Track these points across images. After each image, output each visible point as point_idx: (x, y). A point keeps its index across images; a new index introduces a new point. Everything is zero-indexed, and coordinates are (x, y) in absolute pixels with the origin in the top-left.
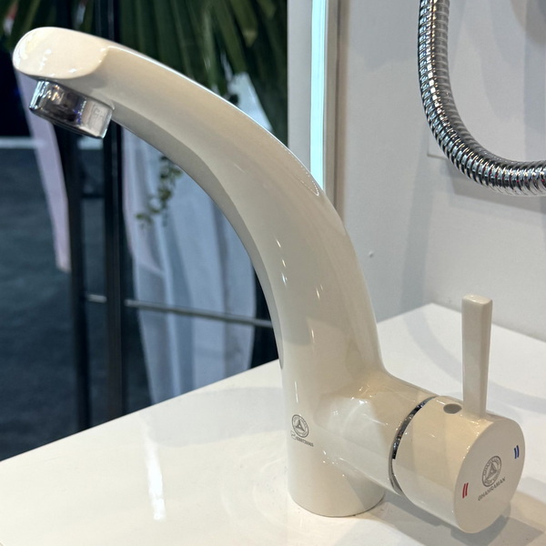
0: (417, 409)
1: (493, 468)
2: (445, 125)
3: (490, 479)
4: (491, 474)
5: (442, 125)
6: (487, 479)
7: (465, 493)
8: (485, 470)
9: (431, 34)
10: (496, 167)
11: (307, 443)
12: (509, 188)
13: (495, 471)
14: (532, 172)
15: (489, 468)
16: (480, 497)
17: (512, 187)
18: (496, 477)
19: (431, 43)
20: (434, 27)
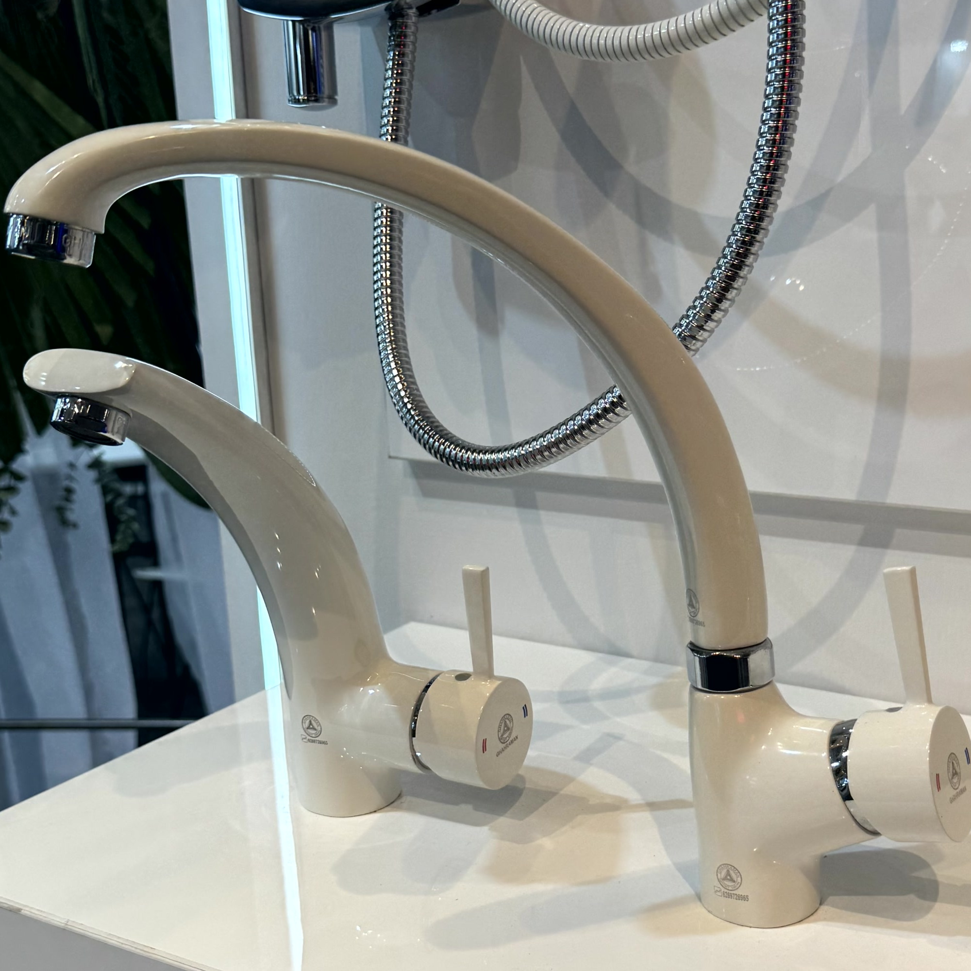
0: (427, 687)
1: (506, 725)
2: (417, 418)
3: (505, 736)
4: (505, 731)
5: (414, 419)
6: (502, 736)
7: (484, 749)
8: (500, 727)
9: (390, 333)
10: (472, 454)
11: (320, 742)
12: (488, 471)
13: (508, 729)
14: (507, 454)
15: (503, 725)
16: (498, 754)
17: (490, 470)
18: (510, 734)
19: (391, 342)
20: (391, 325)
